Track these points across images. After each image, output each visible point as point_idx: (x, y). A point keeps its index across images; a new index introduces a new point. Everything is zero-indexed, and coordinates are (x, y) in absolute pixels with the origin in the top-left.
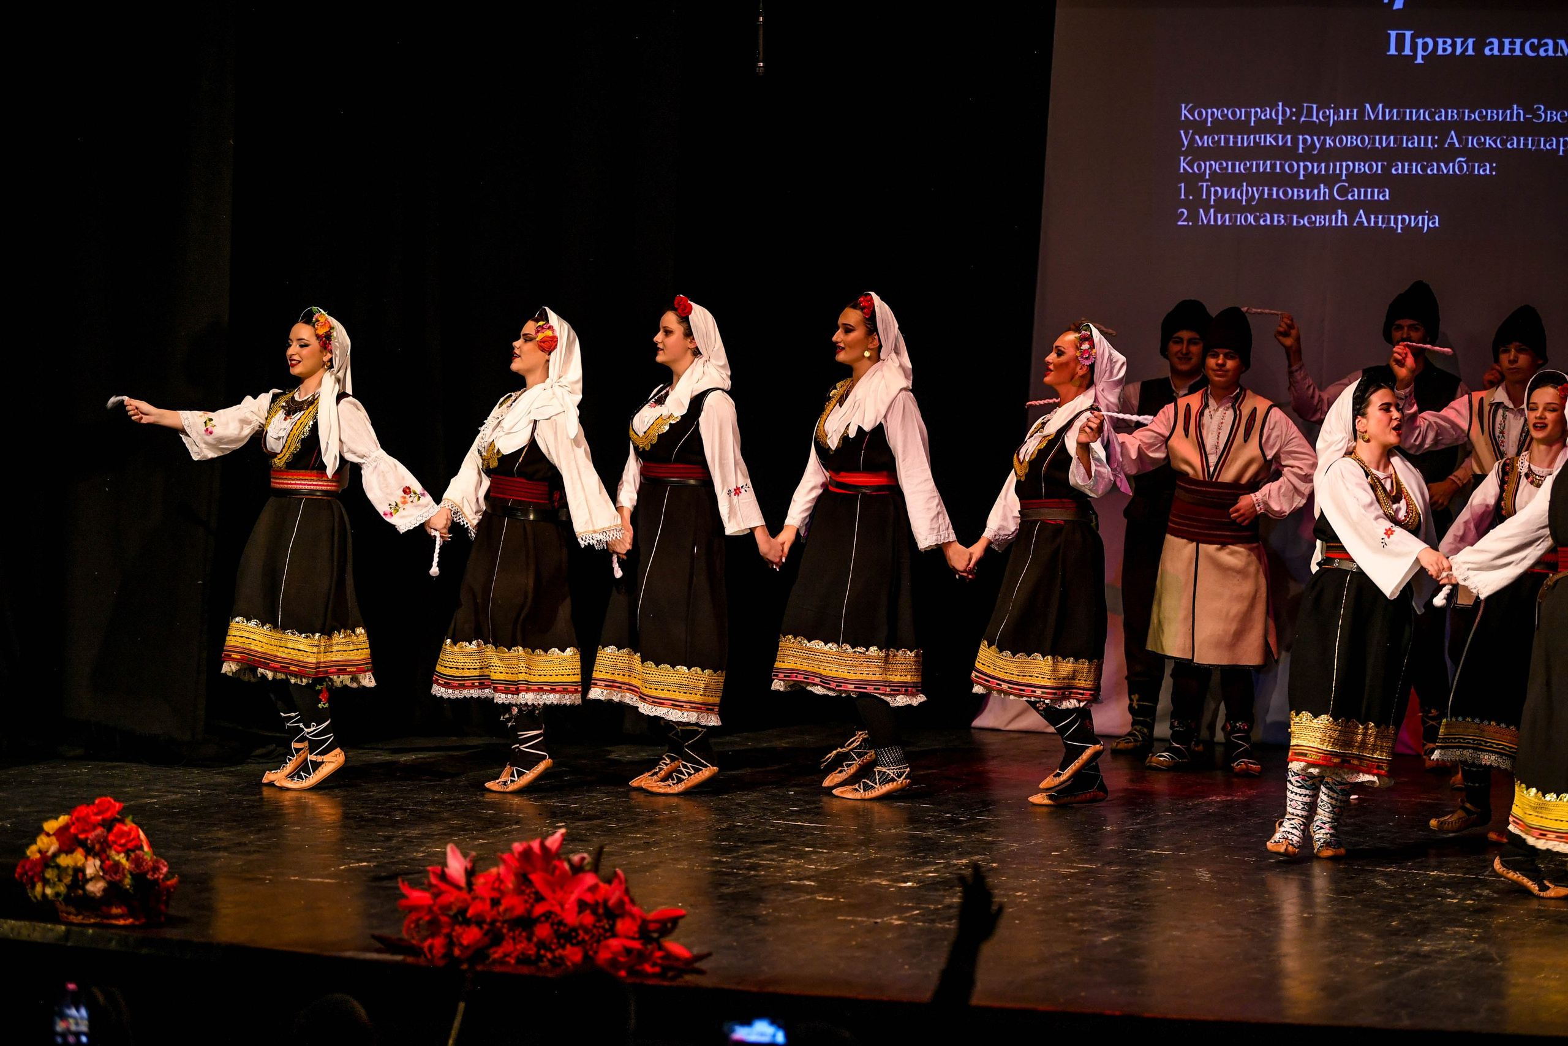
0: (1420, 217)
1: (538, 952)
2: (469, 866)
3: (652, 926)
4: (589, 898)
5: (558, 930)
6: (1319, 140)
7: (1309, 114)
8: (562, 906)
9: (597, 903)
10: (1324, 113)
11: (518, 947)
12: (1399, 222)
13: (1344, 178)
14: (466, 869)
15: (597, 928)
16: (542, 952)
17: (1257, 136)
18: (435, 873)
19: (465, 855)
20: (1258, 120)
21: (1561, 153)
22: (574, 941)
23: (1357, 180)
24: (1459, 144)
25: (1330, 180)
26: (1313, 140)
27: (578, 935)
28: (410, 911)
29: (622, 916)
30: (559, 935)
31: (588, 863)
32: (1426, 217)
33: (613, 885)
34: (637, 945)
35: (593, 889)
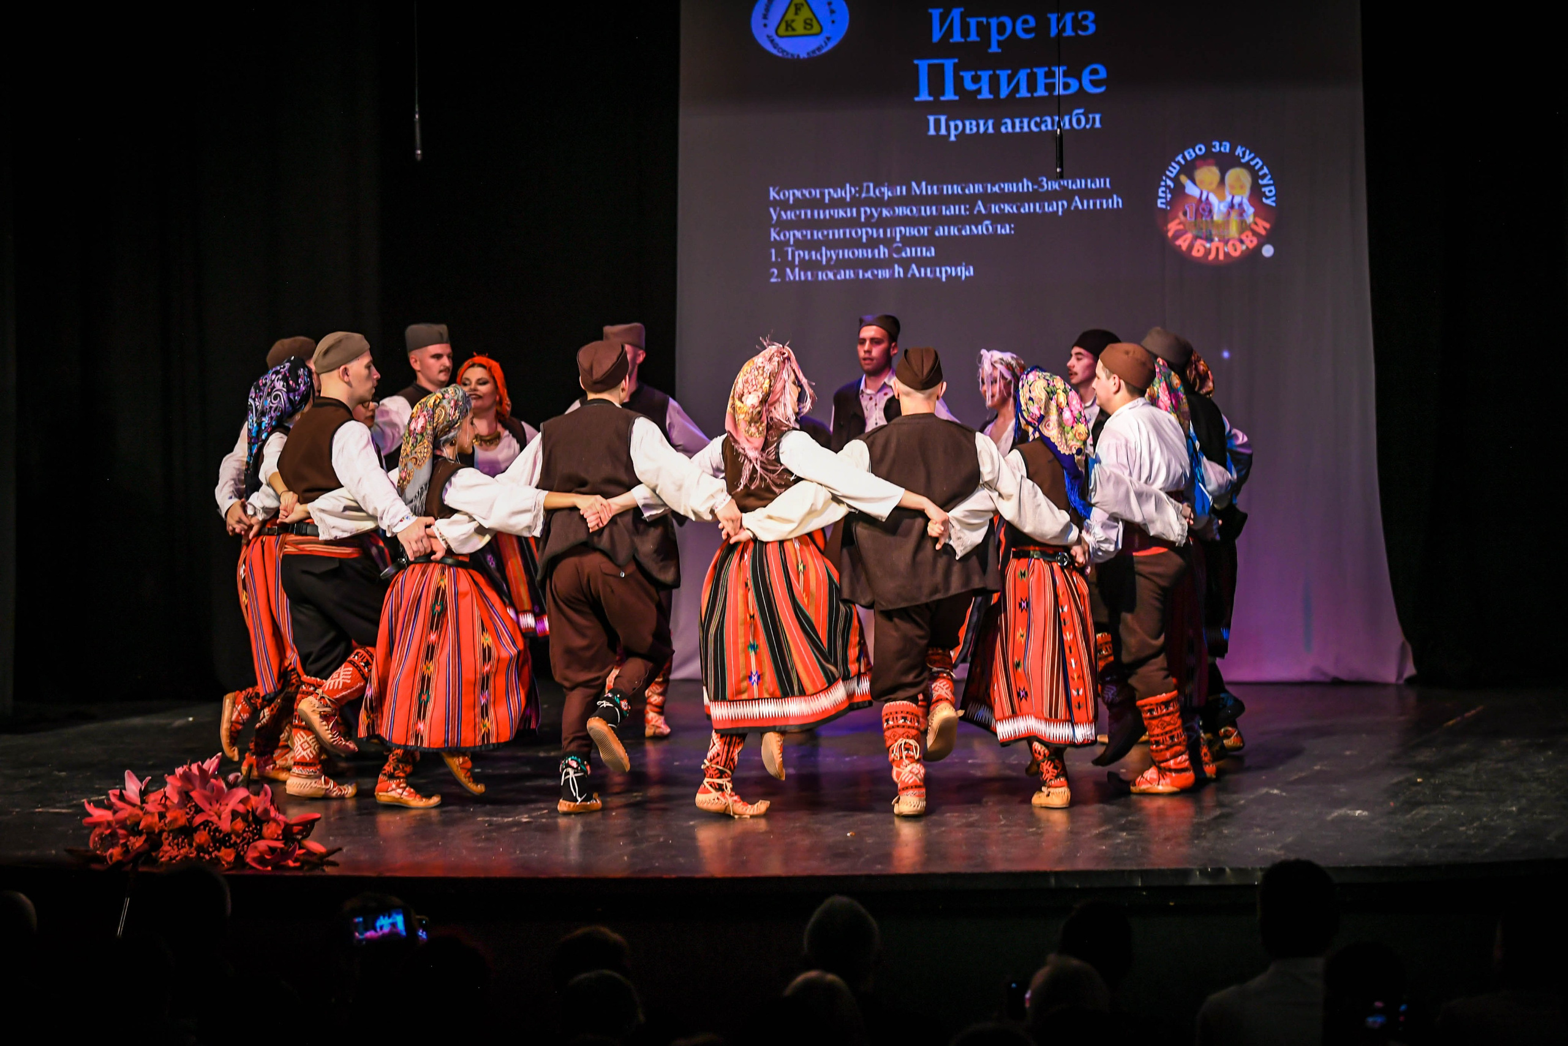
0: (959, 269)
1: (198, 854)
2: (143, 789)
3: (296, 829)
4: (241, 808)
5: (215, 834)
6: (876, 211)
7: (868, 191)
8: (220, 818)
9: (248, 811)
10: (880, 190)
11: (182, 851)
12: (944, 273)
13: (898, 239)
14: (141, 789)
15: (247, 832)
16: (201, 854)
17: (832, 212)
18: (114, 795)
19: (141, 781)
20: (831, 198)
21: (1060, 213)
22: (228, 844)
23: (908, 241)
24: (985, 211)
25: (888, 242)
26: (871, 212)
27: (231, 839)
28: (95, 828)
29: (269, 820)
30: (214, 839)
31: (242, 781)
32: (963, 269)
33: (261, 796)
34: (280, 845)
35: (244, 801)
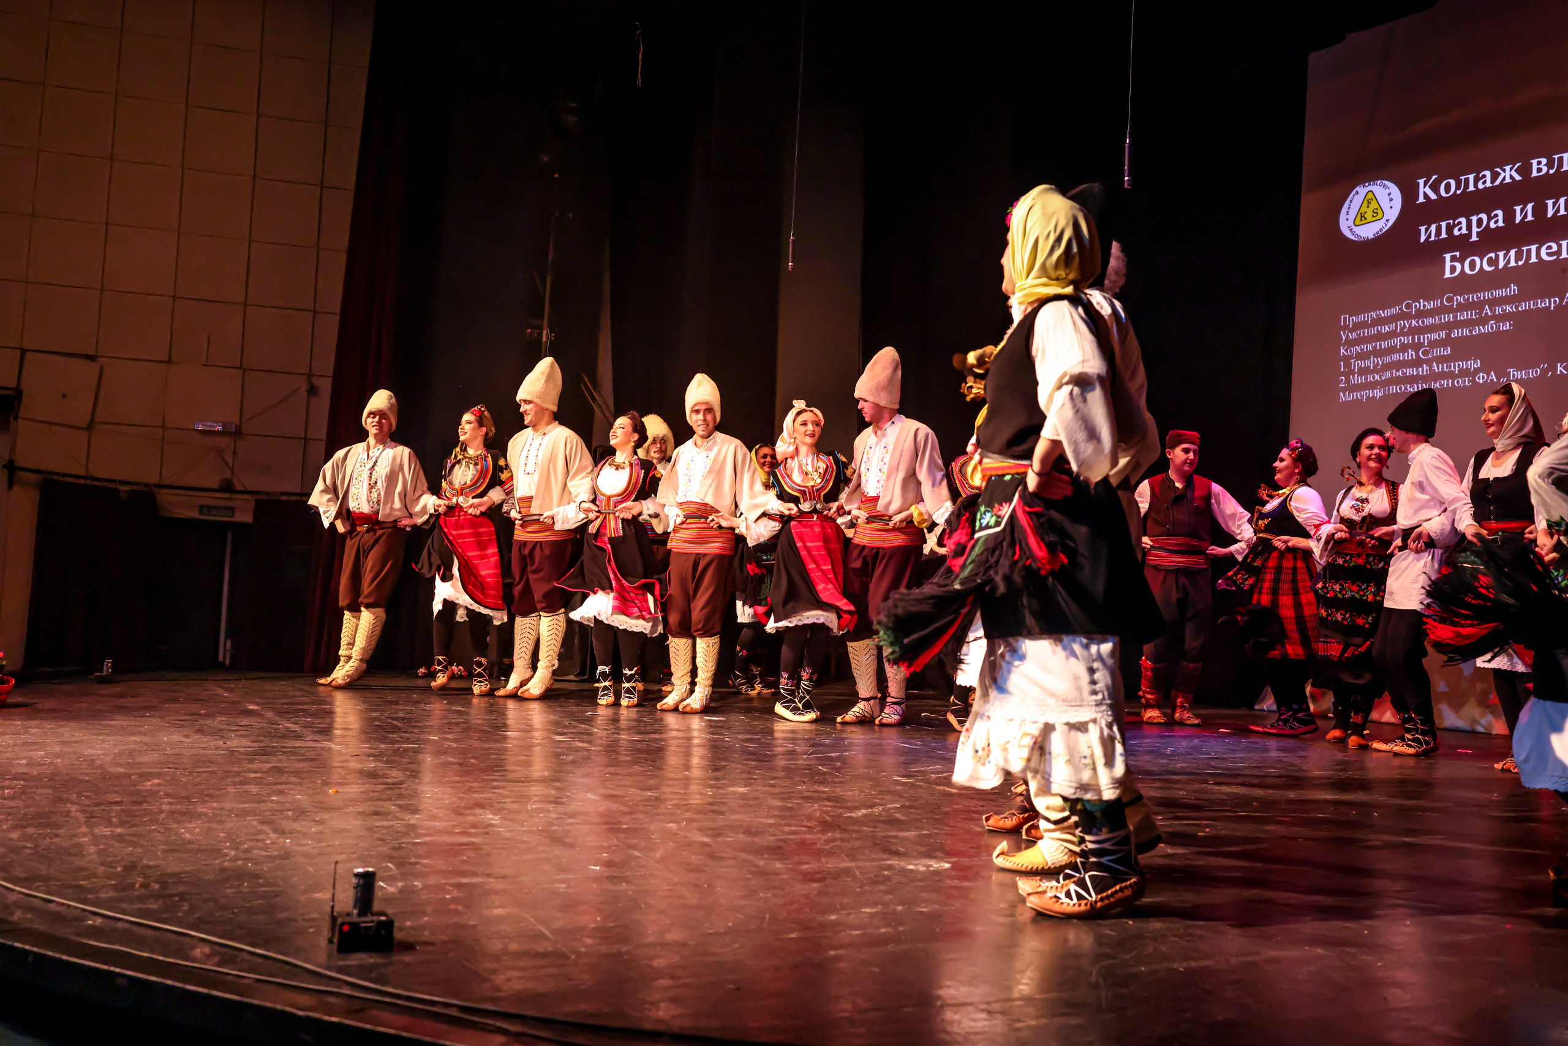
13: (1426, 344)
24: (1491, 312)
